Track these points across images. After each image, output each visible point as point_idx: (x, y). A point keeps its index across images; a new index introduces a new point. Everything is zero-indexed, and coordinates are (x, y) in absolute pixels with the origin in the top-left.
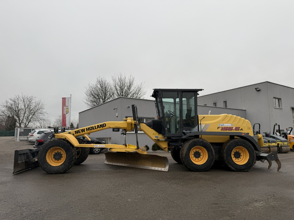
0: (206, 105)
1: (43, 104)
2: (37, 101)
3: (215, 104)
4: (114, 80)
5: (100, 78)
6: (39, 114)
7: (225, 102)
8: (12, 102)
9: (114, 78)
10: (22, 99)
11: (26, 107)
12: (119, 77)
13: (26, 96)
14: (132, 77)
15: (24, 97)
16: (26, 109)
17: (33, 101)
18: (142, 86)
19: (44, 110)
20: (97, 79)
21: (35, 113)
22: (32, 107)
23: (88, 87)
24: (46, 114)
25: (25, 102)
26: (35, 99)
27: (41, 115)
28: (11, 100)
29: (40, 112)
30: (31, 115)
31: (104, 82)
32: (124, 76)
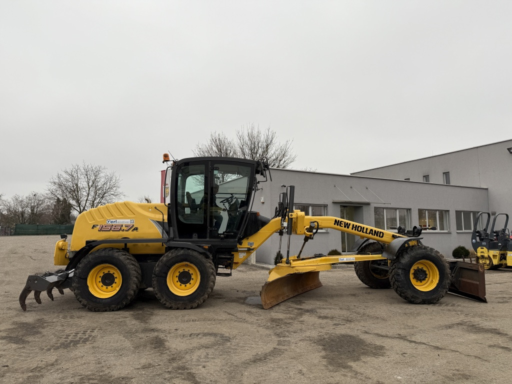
0: (409, 179)
1: (117, 178)
2: (108, 174)
3: (426, 177)
4: (241, 138)
5: (217, 135)
6: (112, 196)
7: (447, 174)
8: (68, 177)
9: (240, 134)
10: (83, 171)
11: (90, 184)
12: (250, 131)
13: (90, 167)
14: (270, 130)
15: (86, 166)
16: (89, 189)
17: (102, 175)
18: (287, 147)
19: (119, 190)
20: (212, 135)
21: (105, 195)
22: (100, 185)
23: (197, 150)
24: (122, 196)
25: (88, 176)
26: (104, 171)
27: (114, 197)
28: (66, 172)
29: (112, 193)
30: (99, 199)
31: (223, 142)
32: (256, 130)
